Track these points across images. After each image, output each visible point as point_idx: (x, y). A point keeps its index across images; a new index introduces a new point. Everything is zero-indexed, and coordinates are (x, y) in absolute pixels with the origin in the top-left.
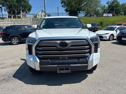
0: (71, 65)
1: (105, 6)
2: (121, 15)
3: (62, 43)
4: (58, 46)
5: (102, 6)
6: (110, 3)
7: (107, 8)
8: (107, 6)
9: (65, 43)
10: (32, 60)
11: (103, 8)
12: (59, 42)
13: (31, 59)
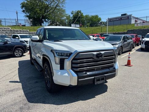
0: (105, 75)
1: (70, 16)
2: (88, 26)
3: (98, 54)
4: (95, 57)
5: (67, 16)
6: (74, 14)
7: (72, 18)
8: (72, 16)
9: (101, 54)
10: (68, 75)
11: (68, 17)
12: (95, 53)
13: (66, 74)
